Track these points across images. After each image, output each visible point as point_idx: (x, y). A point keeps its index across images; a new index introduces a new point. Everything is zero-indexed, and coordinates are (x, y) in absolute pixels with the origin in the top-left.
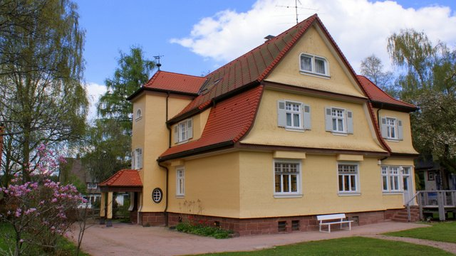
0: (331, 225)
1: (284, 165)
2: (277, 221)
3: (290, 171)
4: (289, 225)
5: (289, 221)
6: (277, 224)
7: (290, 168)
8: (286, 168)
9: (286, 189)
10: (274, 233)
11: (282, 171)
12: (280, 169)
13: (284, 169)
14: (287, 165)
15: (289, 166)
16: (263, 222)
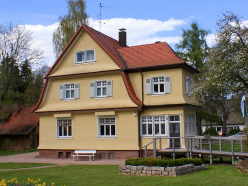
0: (75, 157)
1: (64, 121)
2: (58, 152)
3: (67, 124)
4: (65, 154)
5: (65, 152)
6: (58, 153)
7: (67, 122)
8: (65, 122)
9: (65, 134)
10: (55, 158)
11: (63, 124)
12: (62, 124)
13: (64, 123)
14: (66, 121)
15: (67, 121)
16: (50, 152)
